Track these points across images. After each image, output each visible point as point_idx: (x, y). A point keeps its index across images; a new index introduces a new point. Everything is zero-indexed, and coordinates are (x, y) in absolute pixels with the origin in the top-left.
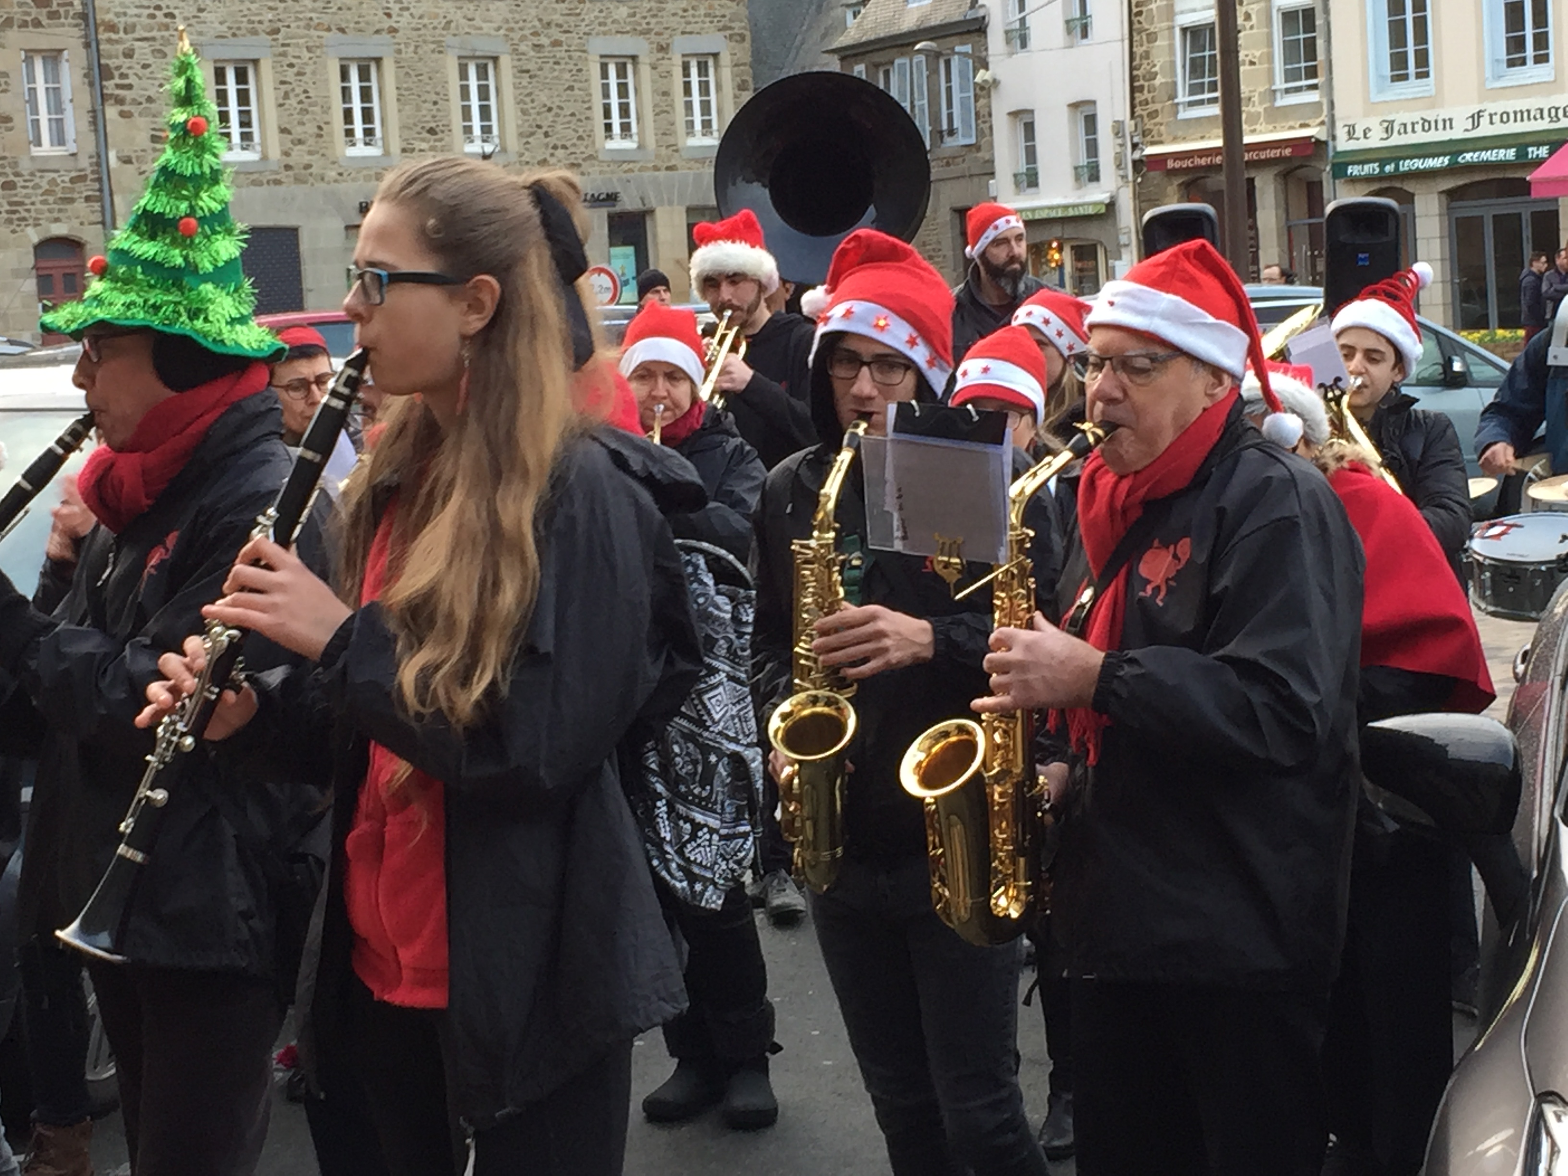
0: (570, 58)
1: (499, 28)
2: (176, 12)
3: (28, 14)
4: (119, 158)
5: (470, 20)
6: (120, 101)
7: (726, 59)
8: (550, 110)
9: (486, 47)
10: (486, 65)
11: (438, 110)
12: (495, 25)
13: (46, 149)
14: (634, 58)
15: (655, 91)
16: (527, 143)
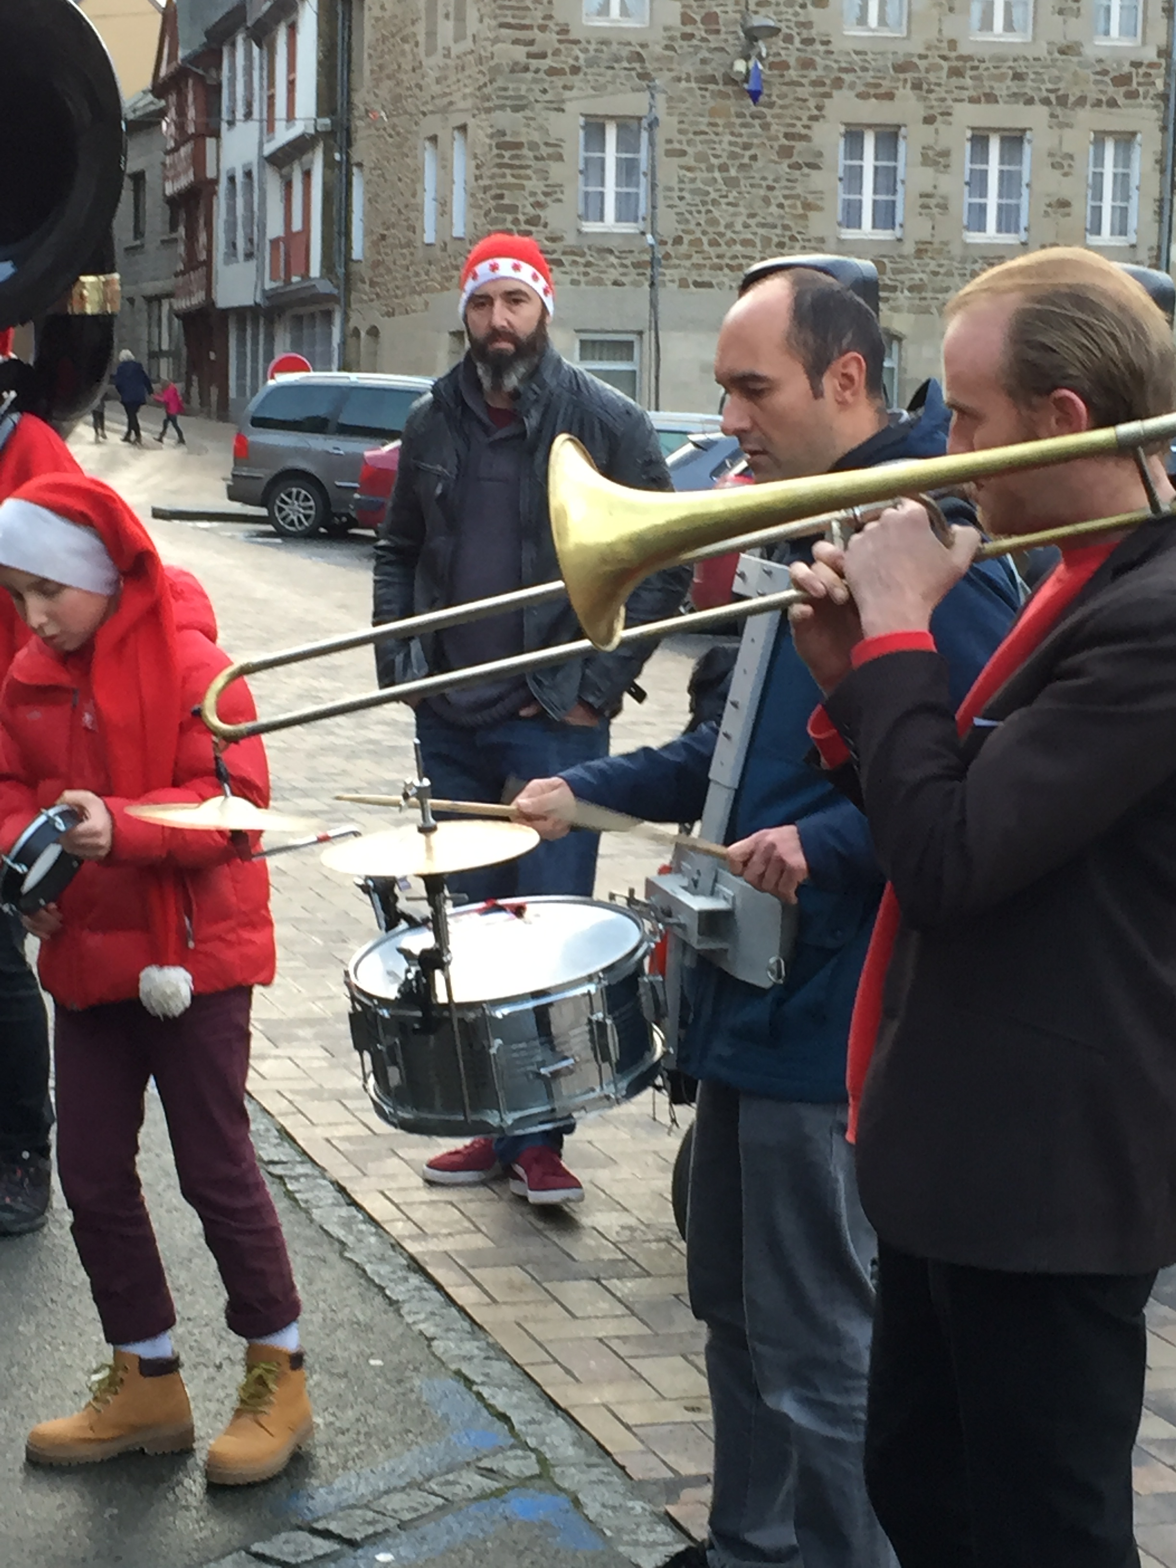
3: (1104, 92)
13: (1106, 238)
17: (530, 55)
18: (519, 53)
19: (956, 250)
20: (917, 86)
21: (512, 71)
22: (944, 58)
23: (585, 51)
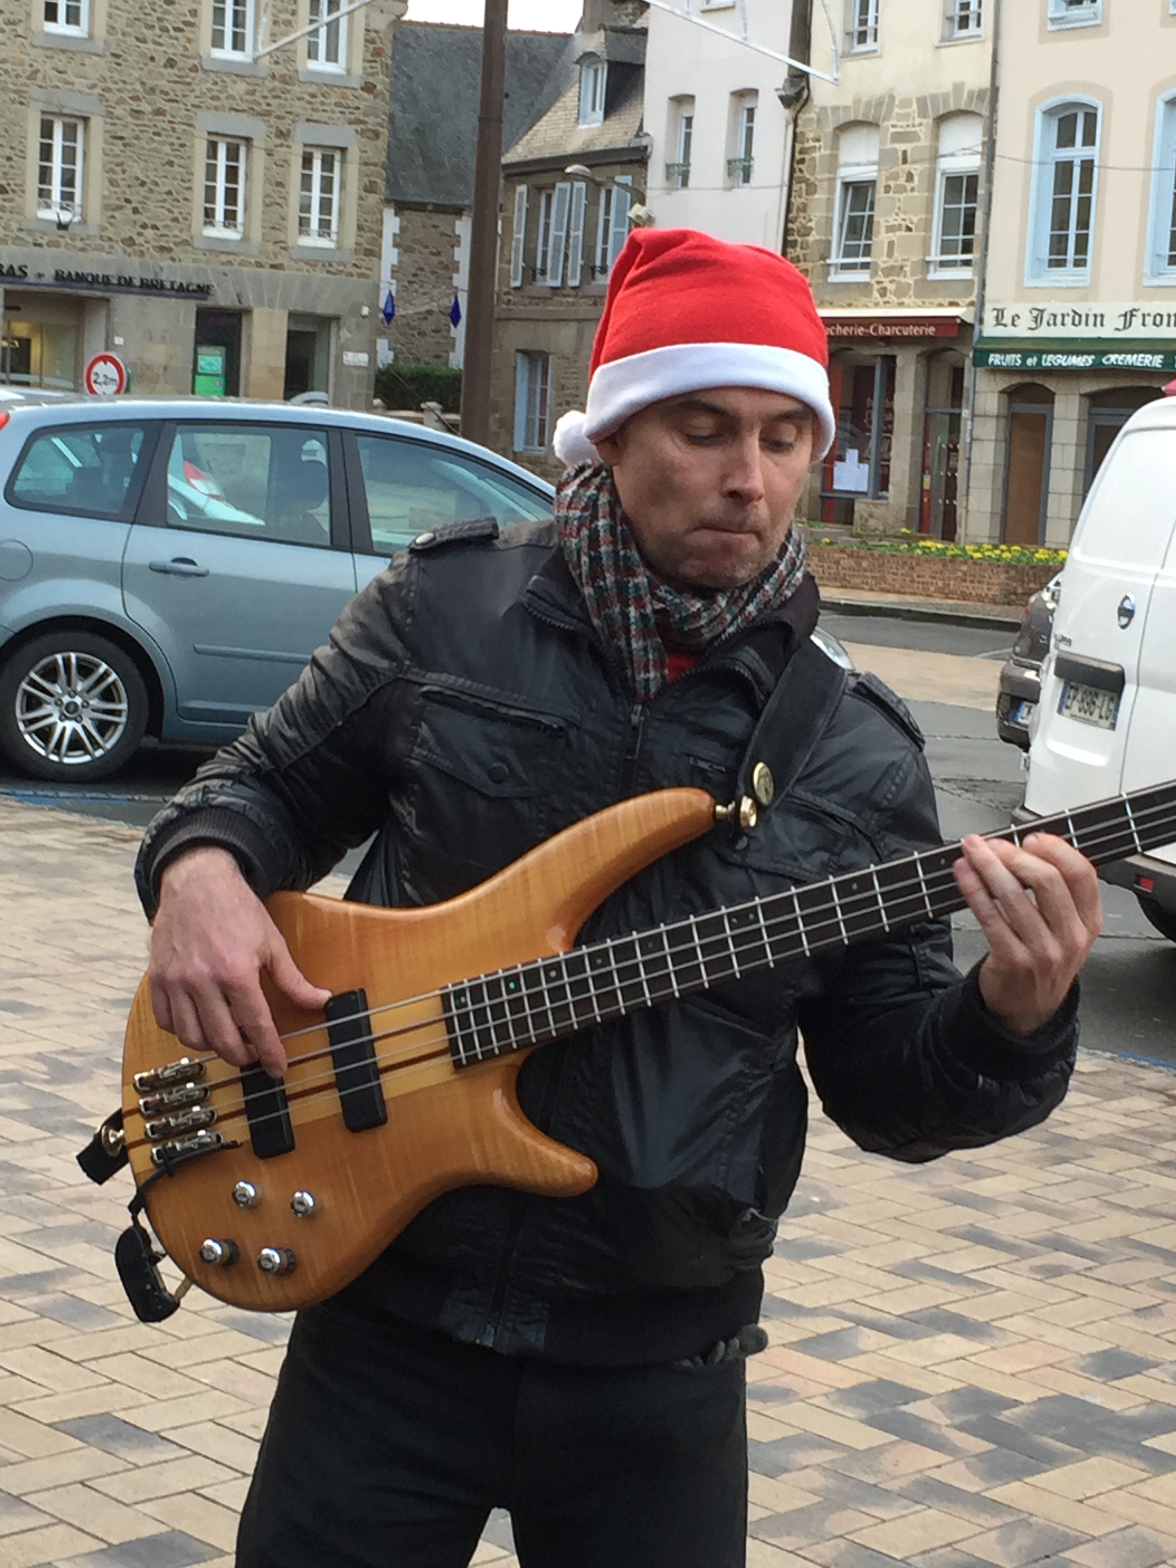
0: (174, 130)
1: (94, 86)
5: (60, 72)
7: (354, 155)
8: (143, 184)
9: (76, 105)
10: (75, 127)
11: (12, 167)
12: (90, 82)
14: (248, 140)
15: (268, 180)
16: (113, 217)
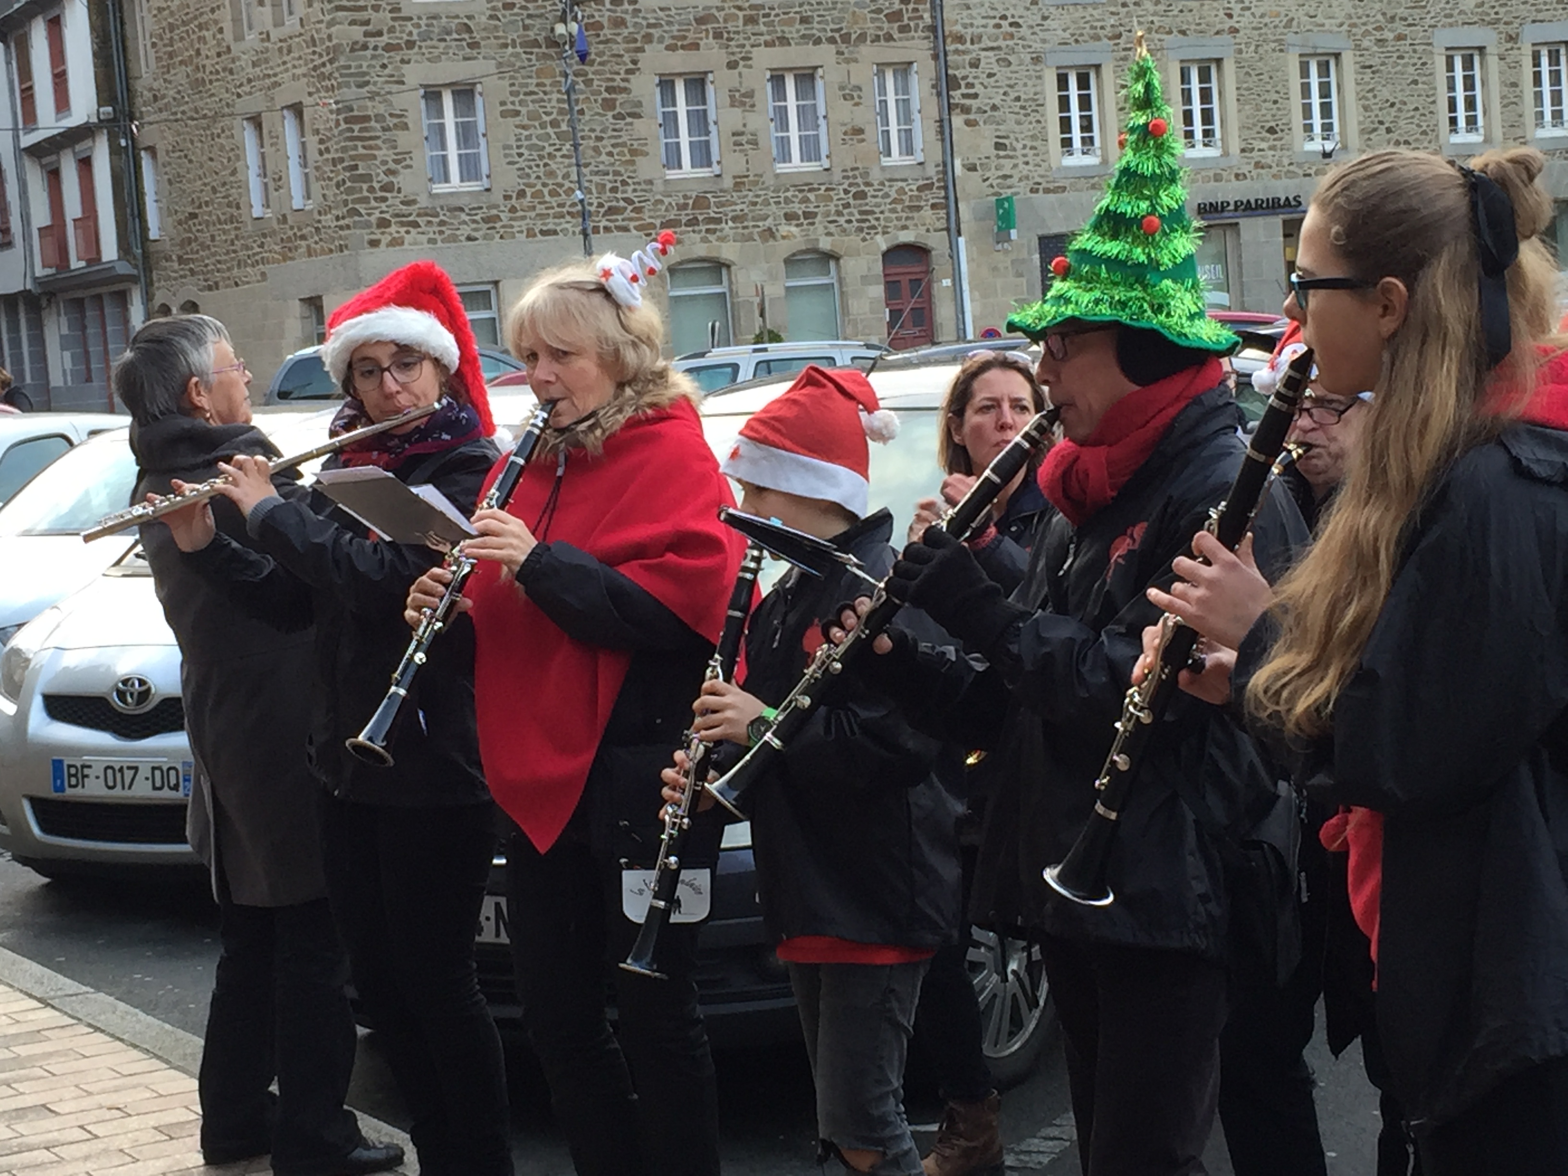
0: (1415, 51)
1: (1341, 25)
2: (1020, 21)
3: (880, 28)
4: (964, 166)
5: (1311, 17)
6: (966, 110)
8: (1393, 105)
9: (1327, 44)
10: (1327, 62)
11: (1278, 109)
12: (1338, 21)
13: (896, 158)
14: (1481, 49)
15: (1503, 83)
16: (1369, 139)
17: (366, 34)
18: (357, 32)
19: (770, 181)
20: (718, 35)
21: (352, 50)
22: (740, 8)
23: (418, 26)
